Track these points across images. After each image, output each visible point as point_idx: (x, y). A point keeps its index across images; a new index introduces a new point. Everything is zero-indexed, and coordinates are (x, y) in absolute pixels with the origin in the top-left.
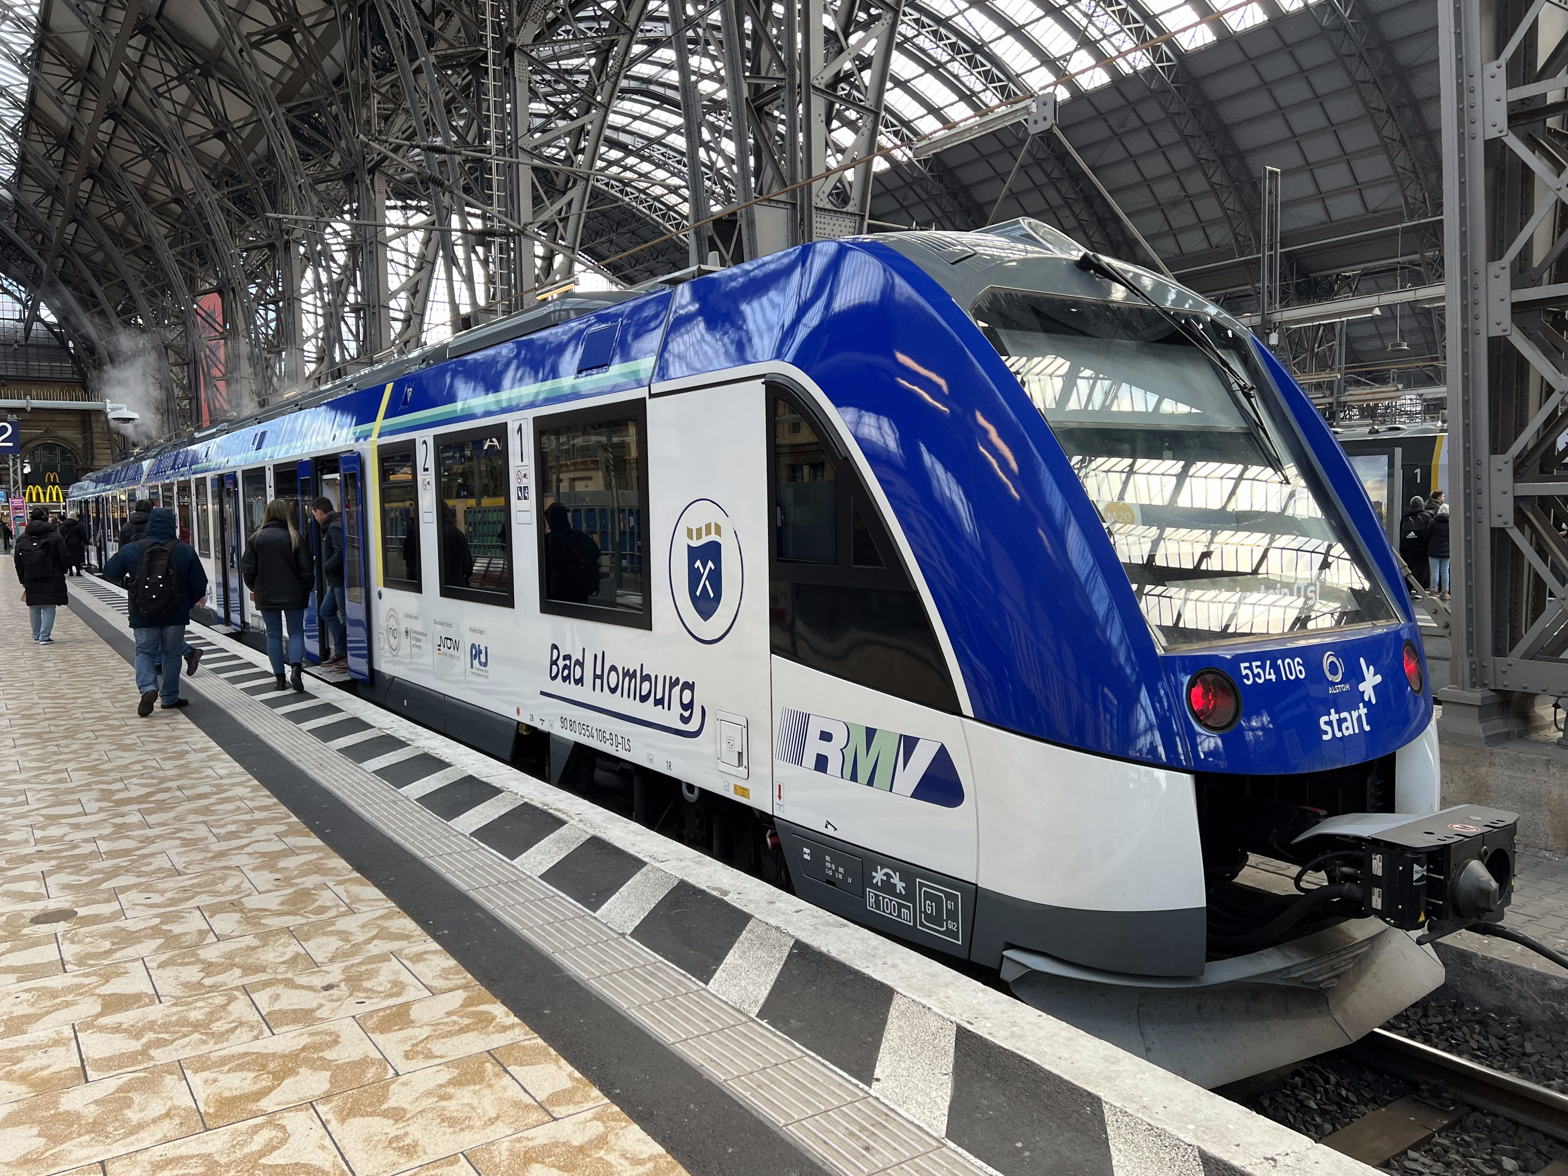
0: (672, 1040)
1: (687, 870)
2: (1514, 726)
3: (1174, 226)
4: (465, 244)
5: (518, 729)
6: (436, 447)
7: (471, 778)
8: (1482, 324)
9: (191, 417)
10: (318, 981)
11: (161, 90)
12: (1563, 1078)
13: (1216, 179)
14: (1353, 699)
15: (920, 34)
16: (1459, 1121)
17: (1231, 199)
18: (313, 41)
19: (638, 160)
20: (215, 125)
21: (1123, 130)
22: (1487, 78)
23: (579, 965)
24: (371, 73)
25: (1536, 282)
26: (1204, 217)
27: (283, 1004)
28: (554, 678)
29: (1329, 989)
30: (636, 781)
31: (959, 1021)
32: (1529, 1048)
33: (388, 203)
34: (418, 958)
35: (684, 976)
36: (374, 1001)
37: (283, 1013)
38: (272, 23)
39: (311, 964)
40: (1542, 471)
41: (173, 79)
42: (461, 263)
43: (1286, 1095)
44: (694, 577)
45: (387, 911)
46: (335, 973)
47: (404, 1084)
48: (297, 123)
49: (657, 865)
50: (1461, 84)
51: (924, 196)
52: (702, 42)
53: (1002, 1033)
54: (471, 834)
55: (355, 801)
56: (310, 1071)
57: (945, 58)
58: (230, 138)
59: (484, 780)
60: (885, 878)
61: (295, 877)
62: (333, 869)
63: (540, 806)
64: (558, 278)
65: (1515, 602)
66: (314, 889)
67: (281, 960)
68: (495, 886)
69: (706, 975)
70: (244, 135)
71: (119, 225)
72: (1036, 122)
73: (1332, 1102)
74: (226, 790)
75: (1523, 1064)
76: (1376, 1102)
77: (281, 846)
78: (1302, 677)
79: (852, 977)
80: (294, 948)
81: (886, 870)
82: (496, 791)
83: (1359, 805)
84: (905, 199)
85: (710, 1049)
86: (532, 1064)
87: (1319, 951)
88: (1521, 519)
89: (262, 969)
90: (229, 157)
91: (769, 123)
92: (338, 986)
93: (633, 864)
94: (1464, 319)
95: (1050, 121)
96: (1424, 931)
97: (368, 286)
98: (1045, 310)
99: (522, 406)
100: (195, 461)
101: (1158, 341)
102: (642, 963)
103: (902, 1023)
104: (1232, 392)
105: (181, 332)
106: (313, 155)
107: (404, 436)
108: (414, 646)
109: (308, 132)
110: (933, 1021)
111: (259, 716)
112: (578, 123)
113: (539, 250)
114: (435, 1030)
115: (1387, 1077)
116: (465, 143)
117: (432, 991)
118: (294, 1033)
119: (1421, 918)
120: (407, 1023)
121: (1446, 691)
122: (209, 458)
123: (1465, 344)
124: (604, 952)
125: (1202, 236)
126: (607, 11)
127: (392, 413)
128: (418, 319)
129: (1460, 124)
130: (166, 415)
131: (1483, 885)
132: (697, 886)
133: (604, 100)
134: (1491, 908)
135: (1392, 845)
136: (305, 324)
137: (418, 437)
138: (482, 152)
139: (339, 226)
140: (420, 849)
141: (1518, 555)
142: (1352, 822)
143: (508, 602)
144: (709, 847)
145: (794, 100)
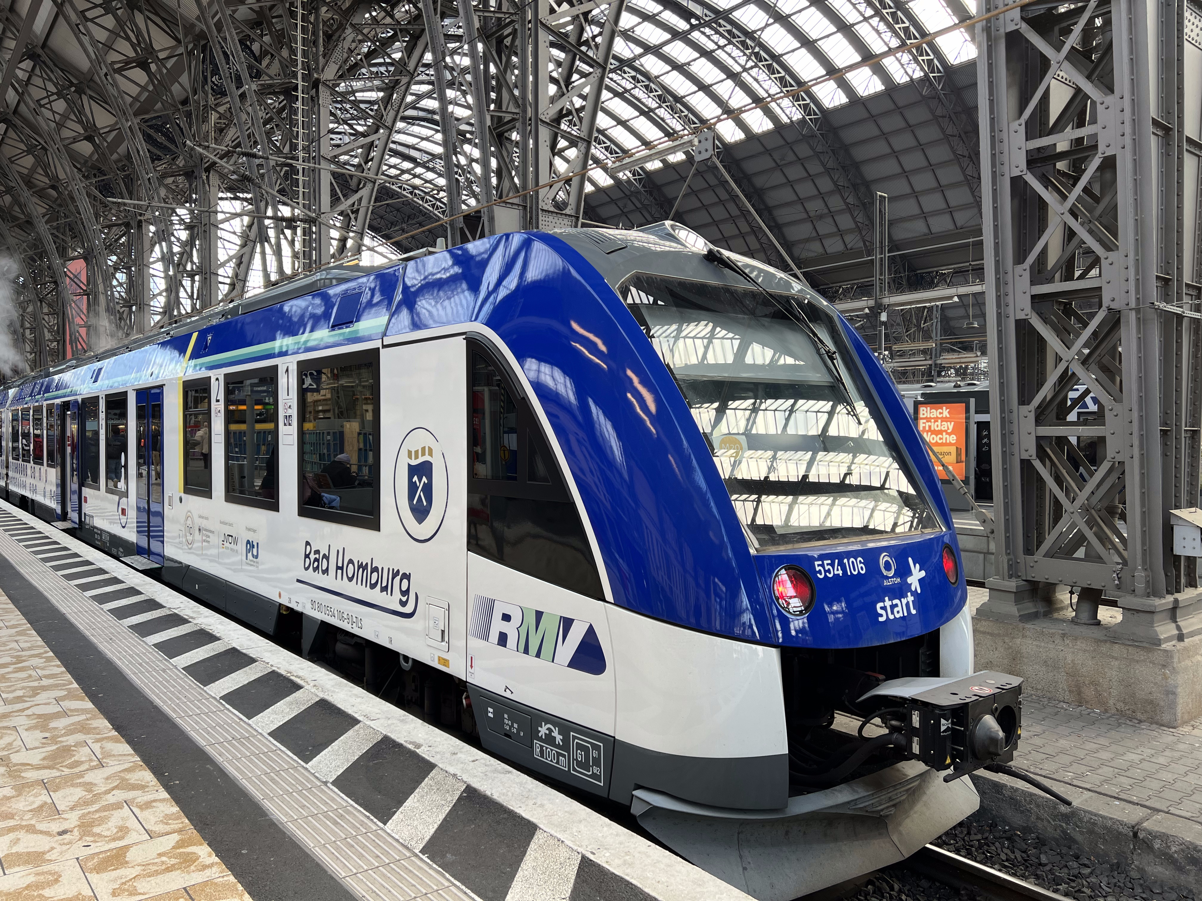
0: (344, 874)
1: (392, 727)
2: (1041, 608)
3: (820, 233)
4: (276, 227)
5: (279, 609)
6: (227, 384)
7: (234, 649)
8: (1011, 310)
9: (58, 356)
10: (55, 827)
11: (42, 102)
12: (1068, 884)
13: (850, 200)
14: (899, 591)
15: (636, 87)
17: (861, 215)
18: (165, 71)
19: (425, 170)
20: (86, 130)
21: (784, 162)
22: (1012, 133)
23: (281, 809)
24: (210, 96)
25: (1050, 280)
26: (842, 227)
27: (19, 848)
28: (307, 569)
29: (887, 816)
30: (367, 652)
31: (584, 852)
32: (1044, 859)
33: (221, 195)
34: (148, 805)
35: (368, 817)
36: (99, 844)
37: (18, 855)
38: (132, 54)
39: (55, 811)
40: (1058, 418)
41: (53, 94)
42: (273, 241)
44: (412, 488)
45: (132, 764)
46: (72, 819)
48: (151, 132)
49: (368, 723)
50: (994, 136)
51: (639, 205)
52: (457, 83)
53: (617, 861)
54: (221, 698)
55: (131, 670)
57: (654, 105)
58: (97, 142)
59: (244, 651)
60: (547, 732)
61: (62, 736)
62: (95, 728)
63: (284, 673)
64: (349, 254)
65: (1040, 514)
66: (74, 746)
67: (30, 808)
68: (229, 742)
69: (384, 816)
70: (109, 139)
71: (7, 205)
72: (700, 153)
74: (24, 661)
75: (1039, 873)
77: (56, 709)
78: (863, 572)
79: (506, 816)
80: (44, 797)
81: (549, 726)
82: (252, 661)
83: (915, 672)
84: (625, 207)
85: (374, 881)
86: (219, 899)
87: (879, 786)
88: (1042, 455)
89: (11, 816)
90: (96, 156)
91: (507, 145)
92: (71, 831)
93: (351, 721)
94: (999, 306)
95: (710, 152)
96: (950, 771)
97: (201, 257)
98: (678, 290)
99: (290, 353)
100: (47, 390)
101: (766, 316)
102: (335, 807)
103: (538, 855)
104: (820, 355)
105: (54, 289)
106: (163, 156)
107: (203, 373)
108: (204, 541)
109: (160, 138)
110: (563, 853)
111: (71, 598)
112: (369, 139)
113: (335, 234)
114: (144, 870)
115: (938, 884)
116: (279, 151)
117: (151, 835)
118: (23, 873)
119: (948, 761)
120: (122, 864)
121: (990, 581)
122: (58, 388)
123: (999, 324)
124: (306, 798)
125: (841, 241)
126: (394, 59)
127: (195, 355)
128: (241, 284)
129: (993, 165)
130: (38, 353)
131: (993, 735)
132: (398, 740)
133: (389, 123)
134: (1000, 752)
135: (926, 704)
136: (152, 285)
137: (213, 374)
138: (291, 159)
139: (181, 211)
140: (174, 711)
141: (1040, 480)
142: (902, 685)
143: (275, 507)
144: (422, 706)
145: (526, 129)
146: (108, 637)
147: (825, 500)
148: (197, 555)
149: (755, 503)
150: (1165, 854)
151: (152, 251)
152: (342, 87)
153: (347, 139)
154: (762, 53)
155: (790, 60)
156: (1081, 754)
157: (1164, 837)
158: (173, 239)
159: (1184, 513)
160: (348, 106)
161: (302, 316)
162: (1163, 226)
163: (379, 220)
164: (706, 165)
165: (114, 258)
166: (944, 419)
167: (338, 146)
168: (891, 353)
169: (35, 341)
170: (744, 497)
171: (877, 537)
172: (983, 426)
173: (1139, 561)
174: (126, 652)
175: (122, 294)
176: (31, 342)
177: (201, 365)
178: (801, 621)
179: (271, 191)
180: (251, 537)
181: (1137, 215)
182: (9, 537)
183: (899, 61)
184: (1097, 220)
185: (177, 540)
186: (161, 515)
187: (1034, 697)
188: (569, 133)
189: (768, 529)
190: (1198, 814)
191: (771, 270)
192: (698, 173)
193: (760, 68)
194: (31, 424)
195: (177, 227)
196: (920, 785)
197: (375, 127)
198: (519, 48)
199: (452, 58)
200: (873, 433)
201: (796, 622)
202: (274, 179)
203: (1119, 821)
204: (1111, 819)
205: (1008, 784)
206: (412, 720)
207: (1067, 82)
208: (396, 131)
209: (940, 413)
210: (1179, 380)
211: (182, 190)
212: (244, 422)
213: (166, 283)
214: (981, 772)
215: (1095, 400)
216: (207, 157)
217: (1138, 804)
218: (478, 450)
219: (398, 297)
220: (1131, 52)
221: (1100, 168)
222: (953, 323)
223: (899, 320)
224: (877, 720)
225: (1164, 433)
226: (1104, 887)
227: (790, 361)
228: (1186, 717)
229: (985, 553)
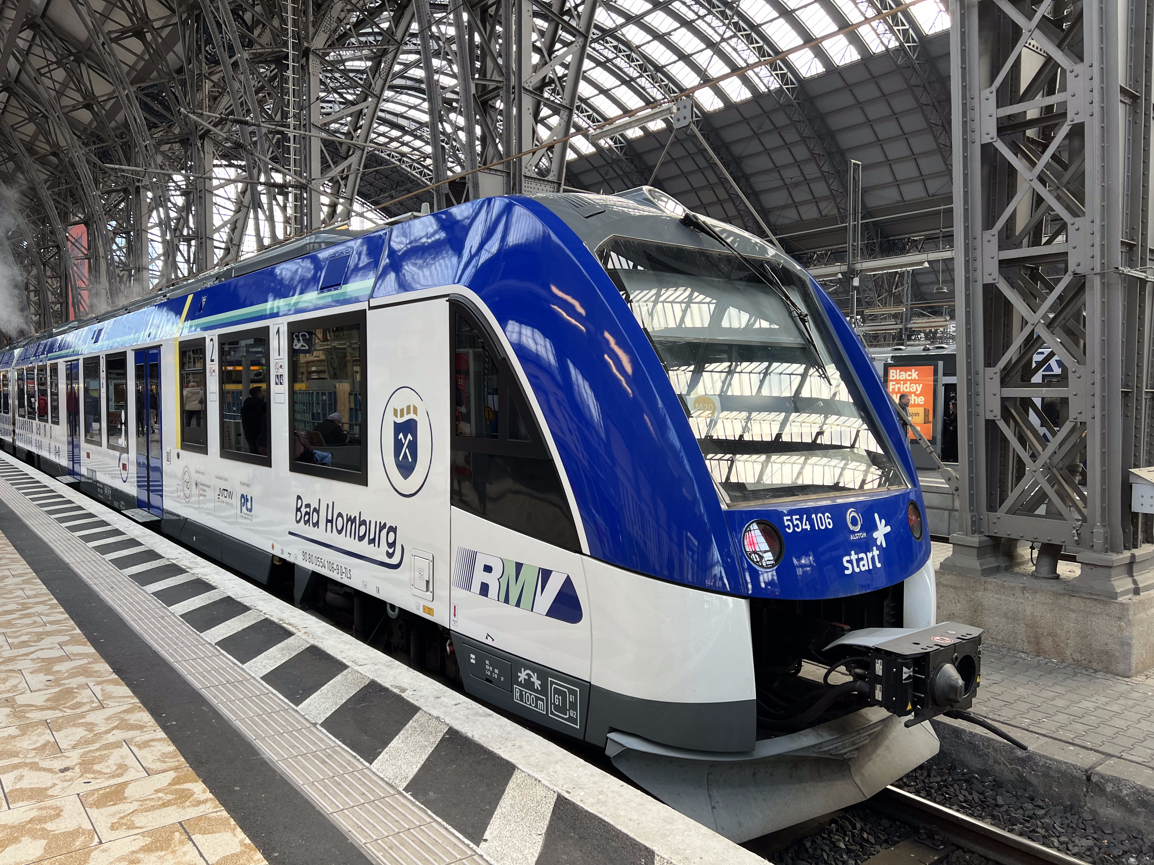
0: (331, 810)
1: (379, 672)
2: (1002, 562)
3: (796, 200)
4: (268, 193)
5: (272, 560)
6: (221, 345)
7: (229, 598)
8: (979, 275)
9: (61, 317)
10: (58, 765)
11: (43, 71)
12: (1023, 824)
13: (825, 168)
14: (865, 546)
15: (617, 57)
16: (947, 857)
17: (835, 183)
18: (160, 40)
19: (413, 138)
20: (84, 99)
21: (761, 131)
22: (983, 100)
23: (272, 749)
24: (204, 64)
25: (1018, 245)
26: (817, 195)
27: (24, 784)
28: (298, 522)
29: (850, 759)
30: (356, 601)
31: (560, 791)
32: (1000, 800)
33: (216, 162)
34: (146, 744)
35: (355, 757)
36: (99, 781)
37: (22, 790)
38: (128, 24)
39: (57, 749)
40: (1023, 380)
41: (53, 63)
42: (266, 207)
43: (824, 838)
44: (398, 445)
45: (131, 706)
46: (74, 757)
47: (104, 851)
48: (148, 100)
49: (356, 668)
50: (965, 104)
51: (620, 173)
52: (443, 53)
53: (591, 800)
54: (216, 644)
55: (131, 617)
56: (30, 840)
57: (635, 74)
58: (96, 110)
59: (239, 600)
60: (527, 677)
61: (65, 679)
62: (96, 672)
63: (276, 621)
64: (339, 219)
65: (1004, 472)
66: (77, 688)
67: (34, 746)
68: (224, 685)
69: (370, 755)
70: (107, 107)
71: (10, 171)
72: (678, 120)
73: (856, 843)
74: (30, 608)
75: (995, 813)
76: (888, 842)
77: (60, 653)
78: (830, 527)
79: (486, 756)
80: (48, 737)
81: (528, 671)
82: (246, 609)
83: (879, 623)
84: (606, 174)
85: (359, 817)
86: (213, 833)
87: (843, 731)
88: (1006, 415)
89: (16, 754)
90: (95, 124)
91: (492, 113)
92: (73, 769)
93: (340, 667)
94: (967, 270)
95: (689, 120)
96: (911, 717)
97: (197, 223)
98: (654, 254)
99: (281, 314)
100: (51, 350)
101: (741, 279)
102: (324, 747)
103: (516, 794)
104: (792, 318)
105: (56, 253)
106: (159, 124)
107: (198, 334)
108: (201, 495)
109: (157, 107)
110: (540, 792)
111: (74, 548)
112: (357, 108)
113: (325, 200)
114: (141, 805)
115: (898, 823)
116: (270, 119)
117: (149, 772)
118: (26, 808)
119: (909, 707)
120: (120, 800)
121: (955, 536)
122: (60, 348)
123: (967, 288)
124: (296, 738)
125: (815, 208)
126: (382, 29)
127: (190, 317)
128: (235, 248)
129: (965, 132)
130: (42, 316)
131: (953, 682)
132: (384, 684)
133: (377, 92)
134: (960, 700)
135: (889, 653)
136: (150, 250)
137: (208, 335)
138: (282, 126)
139: (177, 178)
140: (172, 655)
141: (1005, 440)
142: (867, 635)
143: (267, 462)
144: (408, 652)
145: (509, 98)
146: (109, 585)
147: (796, 459)
148: (195, 509)
149: (729, 462)
150: (1117, 797)
151: (150, 217)
152: (332, 56)
153: (337, 108)
154: (741, 23)
155: (769, 30)
156: (1038, 701)
157: (1116, 781)
158: (169, 205)
159: (1143, 472)
160: (337, 75)
161: (292, 279)
162: (1129, 193)
163: (368, 187)
164: (686, 133)
165: (114, 223)
166: (913, 381)
167: (329, 114)
168: (863, 317)
169: (39, 304)
170: (719, 456)
171: (845, 493)
172: (950, 388)
173: (1098, 518)
174: (126, 599)
175: (122, 258)
176: (36, 304)
177: (197, 326)
178: (770, 574)
179: (263, 157)
180: (245, 491)
181: (1104, 182)
182: (15, 490)
183: (875, 31)
184: (1065, 186)
185: (175, 495)
186: (159, 470)
187: (994, 647)
188: (553, 101)
189: (740, 487)
190: (1150, 759)
191: (746, 234)
192: (678, 141)
193: (739, 38)
194: (36, 383)
195: (173, 193)
196: (882, 729)
197: (363, 95)
198: (503, 18)
199: (439, 28)
200: (844, 395)
201: (766, 575)
202: (266, 146)
203: (1073, 765)
204: (1066, 763)
205: (967, 730)
206: (398, 666)
207: (1038, 51)
208: (384, 100)
209: (909, 375)
210: (1141, 343)
211: (178, 157)
212: (240, 382)
213: (164, 248)
214: (941, 718)
215: (1060, 363)
216: (201, 125)
217: (1091, 749)
218: (463, 410)
219: (385, 261)
220: (1101, 21)
221: (1069, 136)
222: (923, 289)
223: (871, 285)
224: (842, 668)
225: (1125, 394)
226: (1058, 828)
227: (765, 324)
228: (1140, 666)
229: (950, 510)
